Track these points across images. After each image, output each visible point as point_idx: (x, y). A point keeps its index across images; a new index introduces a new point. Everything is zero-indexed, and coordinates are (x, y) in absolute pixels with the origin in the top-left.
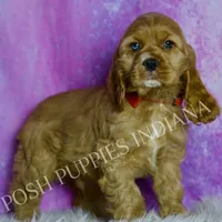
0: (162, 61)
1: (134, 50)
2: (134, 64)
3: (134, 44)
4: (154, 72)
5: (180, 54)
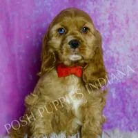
0: (82, 41)
1: (61, 34)
2: (62, 44)
3: (60, 30)
4: (77, 49)
5: (93, 37)
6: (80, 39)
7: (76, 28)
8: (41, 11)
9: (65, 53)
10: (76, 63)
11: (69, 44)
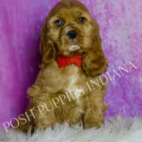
0: (80, 31)
1: (59, 26)
2: (60, 35)
3: (58, 21)
4: (75, 40)
6: (77, 29)
7: (72, 19)
8: (38, 5)
9: (63, 44)
10: (75, 53)
11: (67, 35)
